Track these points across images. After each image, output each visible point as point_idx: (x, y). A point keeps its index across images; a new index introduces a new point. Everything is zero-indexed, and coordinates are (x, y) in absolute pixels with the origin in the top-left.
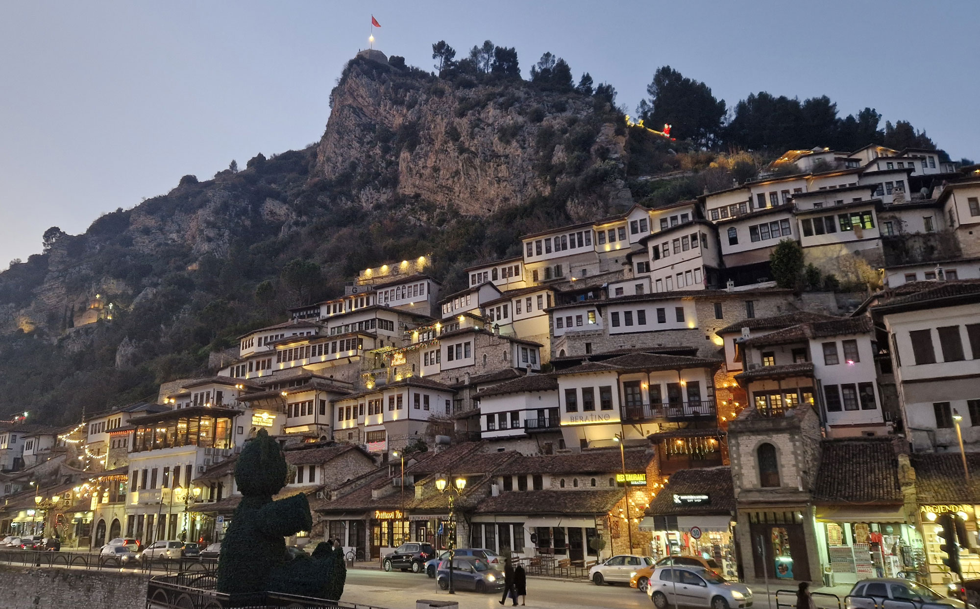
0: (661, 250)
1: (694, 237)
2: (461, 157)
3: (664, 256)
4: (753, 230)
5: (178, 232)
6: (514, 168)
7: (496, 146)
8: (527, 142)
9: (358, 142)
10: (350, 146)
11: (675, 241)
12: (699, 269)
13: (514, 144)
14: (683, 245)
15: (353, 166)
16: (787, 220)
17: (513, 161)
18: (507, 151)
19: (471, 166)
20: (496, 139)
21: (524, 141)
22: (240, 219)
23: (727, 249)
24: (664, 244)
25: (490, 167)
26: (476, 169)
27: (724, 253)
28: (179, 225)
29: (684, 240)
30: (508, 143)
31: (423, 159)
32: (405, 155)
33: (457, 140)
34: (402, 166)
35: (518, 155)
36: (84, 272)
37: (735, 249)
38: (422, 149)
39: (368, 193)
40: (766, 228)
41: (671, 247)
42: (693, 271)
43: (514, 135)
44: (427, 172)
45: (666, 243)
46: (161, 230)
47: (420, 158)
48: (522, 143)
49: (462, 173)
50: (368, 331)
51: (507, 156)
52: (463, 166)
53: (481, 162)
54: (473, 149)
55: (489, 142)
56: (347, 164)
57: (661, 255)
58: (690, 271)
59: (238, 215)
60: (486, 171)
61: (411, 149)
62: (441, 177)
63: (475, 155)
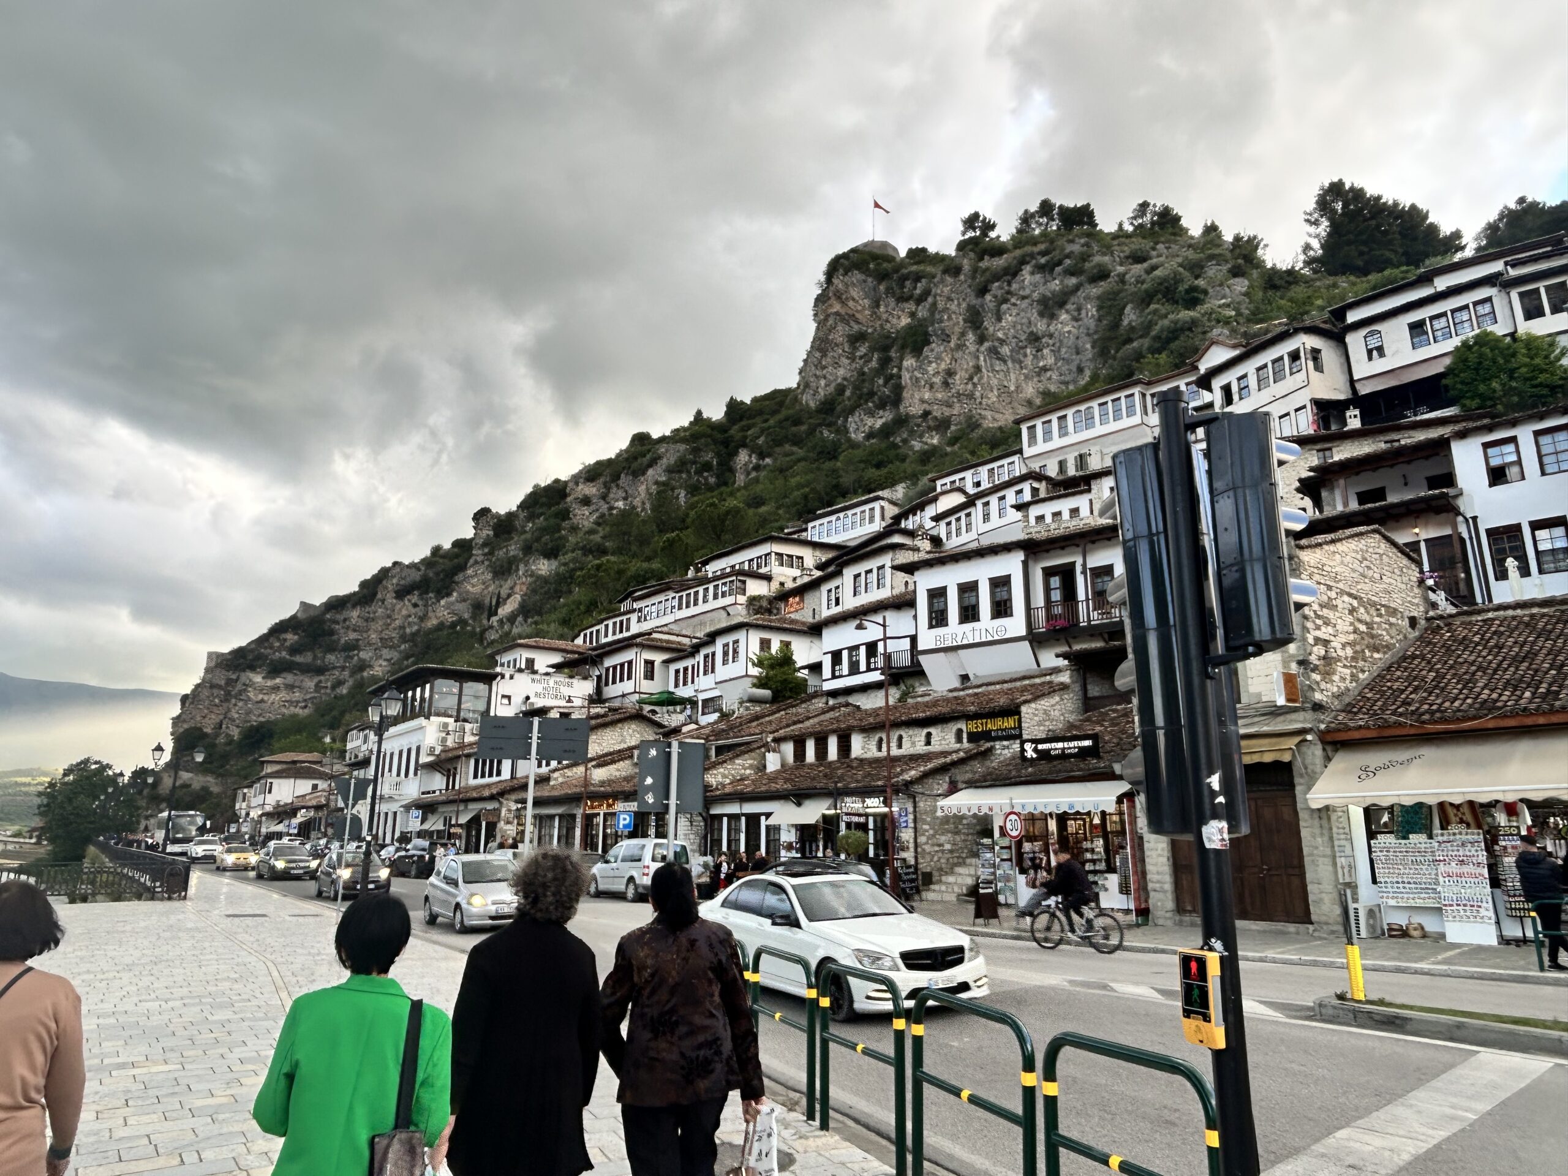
0: (1235, 388)
1: (1295, 356)
2: (983, 349)
3: (1241, 399)
4: (1417, 328)
5: (625, 499)
6: (1064, 350)
7: (1036, 325)
8: (1083, 312)
9: (848, 358)
10: (837, 365)
11: (1259, 369)
12: (1304, 407)
13: (1064, 317)
14: (1274, 373)
15: (841, 390)
16: (1489, 300)
17: (1061, 341)
18: (1052, 328)
19: (998, 359)
20: (1034, 315)
21: (1079, 310)
22: (702, 476)
23: (1362, 368)
24: (1239, 379)
25: (1025, 355)
26: (1005, 362)
27: (1356, 378)
28: (626, 492)
29: (1276, 365)
30: (1053, 317)
31: (934, 365)
32: (909, 362)
33: (978, 328)
34: (906, 377)
35: (1069, 332)
36: (512, 553)
37: (1380, 365)
38: (932, 350)
39: (857, 419)
40: (1443, 320)
41: (1252, 381)
42: (1293, 414)
43: (1062, 304)
44: (937, 380)
45: (1245, 376)
46: (604, 497)
47: (930, 362)
48: (1076, 314)
49: (984, 370)
50: (760, 571)
51: (1051, 336)
52: (985, 360)
53: (1012, 351)
54: (1000, 335)
55: (1025, 321)
56: (831, 389)
57: (1236, 397)
58: (1287, 414)
59: (699, 472)
60: (1021, 362)
61: (917, 351)
62: (958, 382)
63: (1002, 342)
